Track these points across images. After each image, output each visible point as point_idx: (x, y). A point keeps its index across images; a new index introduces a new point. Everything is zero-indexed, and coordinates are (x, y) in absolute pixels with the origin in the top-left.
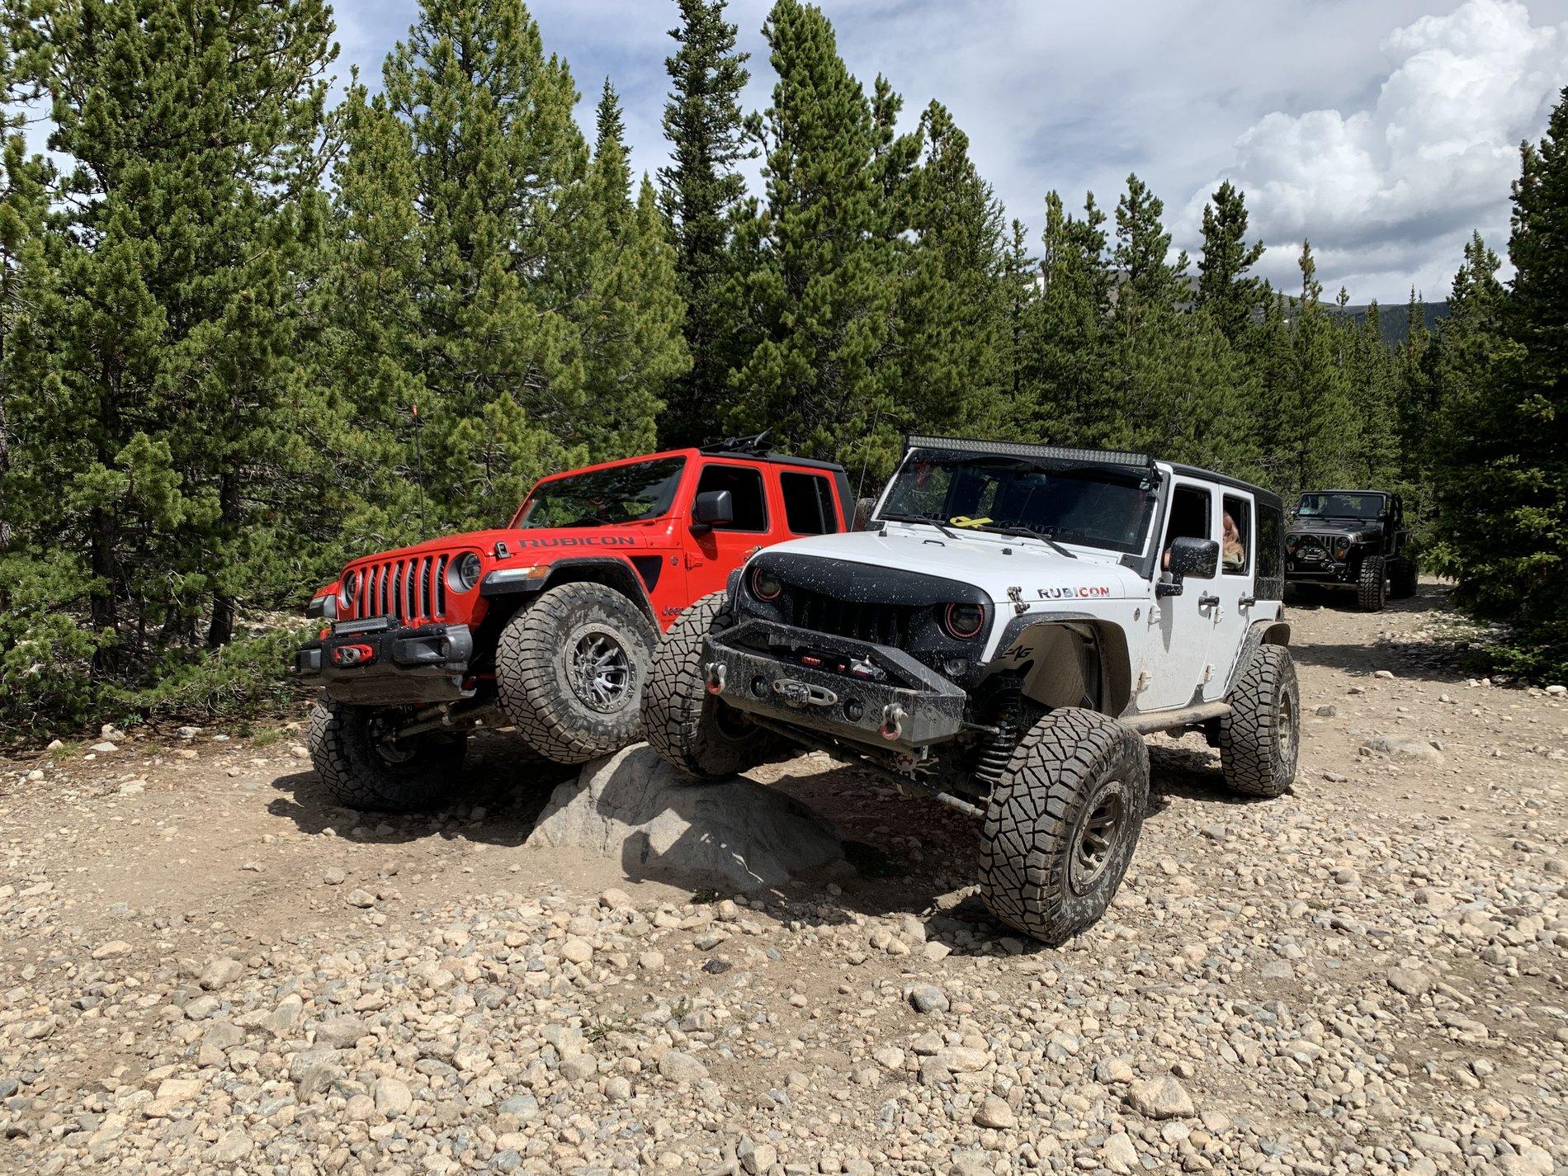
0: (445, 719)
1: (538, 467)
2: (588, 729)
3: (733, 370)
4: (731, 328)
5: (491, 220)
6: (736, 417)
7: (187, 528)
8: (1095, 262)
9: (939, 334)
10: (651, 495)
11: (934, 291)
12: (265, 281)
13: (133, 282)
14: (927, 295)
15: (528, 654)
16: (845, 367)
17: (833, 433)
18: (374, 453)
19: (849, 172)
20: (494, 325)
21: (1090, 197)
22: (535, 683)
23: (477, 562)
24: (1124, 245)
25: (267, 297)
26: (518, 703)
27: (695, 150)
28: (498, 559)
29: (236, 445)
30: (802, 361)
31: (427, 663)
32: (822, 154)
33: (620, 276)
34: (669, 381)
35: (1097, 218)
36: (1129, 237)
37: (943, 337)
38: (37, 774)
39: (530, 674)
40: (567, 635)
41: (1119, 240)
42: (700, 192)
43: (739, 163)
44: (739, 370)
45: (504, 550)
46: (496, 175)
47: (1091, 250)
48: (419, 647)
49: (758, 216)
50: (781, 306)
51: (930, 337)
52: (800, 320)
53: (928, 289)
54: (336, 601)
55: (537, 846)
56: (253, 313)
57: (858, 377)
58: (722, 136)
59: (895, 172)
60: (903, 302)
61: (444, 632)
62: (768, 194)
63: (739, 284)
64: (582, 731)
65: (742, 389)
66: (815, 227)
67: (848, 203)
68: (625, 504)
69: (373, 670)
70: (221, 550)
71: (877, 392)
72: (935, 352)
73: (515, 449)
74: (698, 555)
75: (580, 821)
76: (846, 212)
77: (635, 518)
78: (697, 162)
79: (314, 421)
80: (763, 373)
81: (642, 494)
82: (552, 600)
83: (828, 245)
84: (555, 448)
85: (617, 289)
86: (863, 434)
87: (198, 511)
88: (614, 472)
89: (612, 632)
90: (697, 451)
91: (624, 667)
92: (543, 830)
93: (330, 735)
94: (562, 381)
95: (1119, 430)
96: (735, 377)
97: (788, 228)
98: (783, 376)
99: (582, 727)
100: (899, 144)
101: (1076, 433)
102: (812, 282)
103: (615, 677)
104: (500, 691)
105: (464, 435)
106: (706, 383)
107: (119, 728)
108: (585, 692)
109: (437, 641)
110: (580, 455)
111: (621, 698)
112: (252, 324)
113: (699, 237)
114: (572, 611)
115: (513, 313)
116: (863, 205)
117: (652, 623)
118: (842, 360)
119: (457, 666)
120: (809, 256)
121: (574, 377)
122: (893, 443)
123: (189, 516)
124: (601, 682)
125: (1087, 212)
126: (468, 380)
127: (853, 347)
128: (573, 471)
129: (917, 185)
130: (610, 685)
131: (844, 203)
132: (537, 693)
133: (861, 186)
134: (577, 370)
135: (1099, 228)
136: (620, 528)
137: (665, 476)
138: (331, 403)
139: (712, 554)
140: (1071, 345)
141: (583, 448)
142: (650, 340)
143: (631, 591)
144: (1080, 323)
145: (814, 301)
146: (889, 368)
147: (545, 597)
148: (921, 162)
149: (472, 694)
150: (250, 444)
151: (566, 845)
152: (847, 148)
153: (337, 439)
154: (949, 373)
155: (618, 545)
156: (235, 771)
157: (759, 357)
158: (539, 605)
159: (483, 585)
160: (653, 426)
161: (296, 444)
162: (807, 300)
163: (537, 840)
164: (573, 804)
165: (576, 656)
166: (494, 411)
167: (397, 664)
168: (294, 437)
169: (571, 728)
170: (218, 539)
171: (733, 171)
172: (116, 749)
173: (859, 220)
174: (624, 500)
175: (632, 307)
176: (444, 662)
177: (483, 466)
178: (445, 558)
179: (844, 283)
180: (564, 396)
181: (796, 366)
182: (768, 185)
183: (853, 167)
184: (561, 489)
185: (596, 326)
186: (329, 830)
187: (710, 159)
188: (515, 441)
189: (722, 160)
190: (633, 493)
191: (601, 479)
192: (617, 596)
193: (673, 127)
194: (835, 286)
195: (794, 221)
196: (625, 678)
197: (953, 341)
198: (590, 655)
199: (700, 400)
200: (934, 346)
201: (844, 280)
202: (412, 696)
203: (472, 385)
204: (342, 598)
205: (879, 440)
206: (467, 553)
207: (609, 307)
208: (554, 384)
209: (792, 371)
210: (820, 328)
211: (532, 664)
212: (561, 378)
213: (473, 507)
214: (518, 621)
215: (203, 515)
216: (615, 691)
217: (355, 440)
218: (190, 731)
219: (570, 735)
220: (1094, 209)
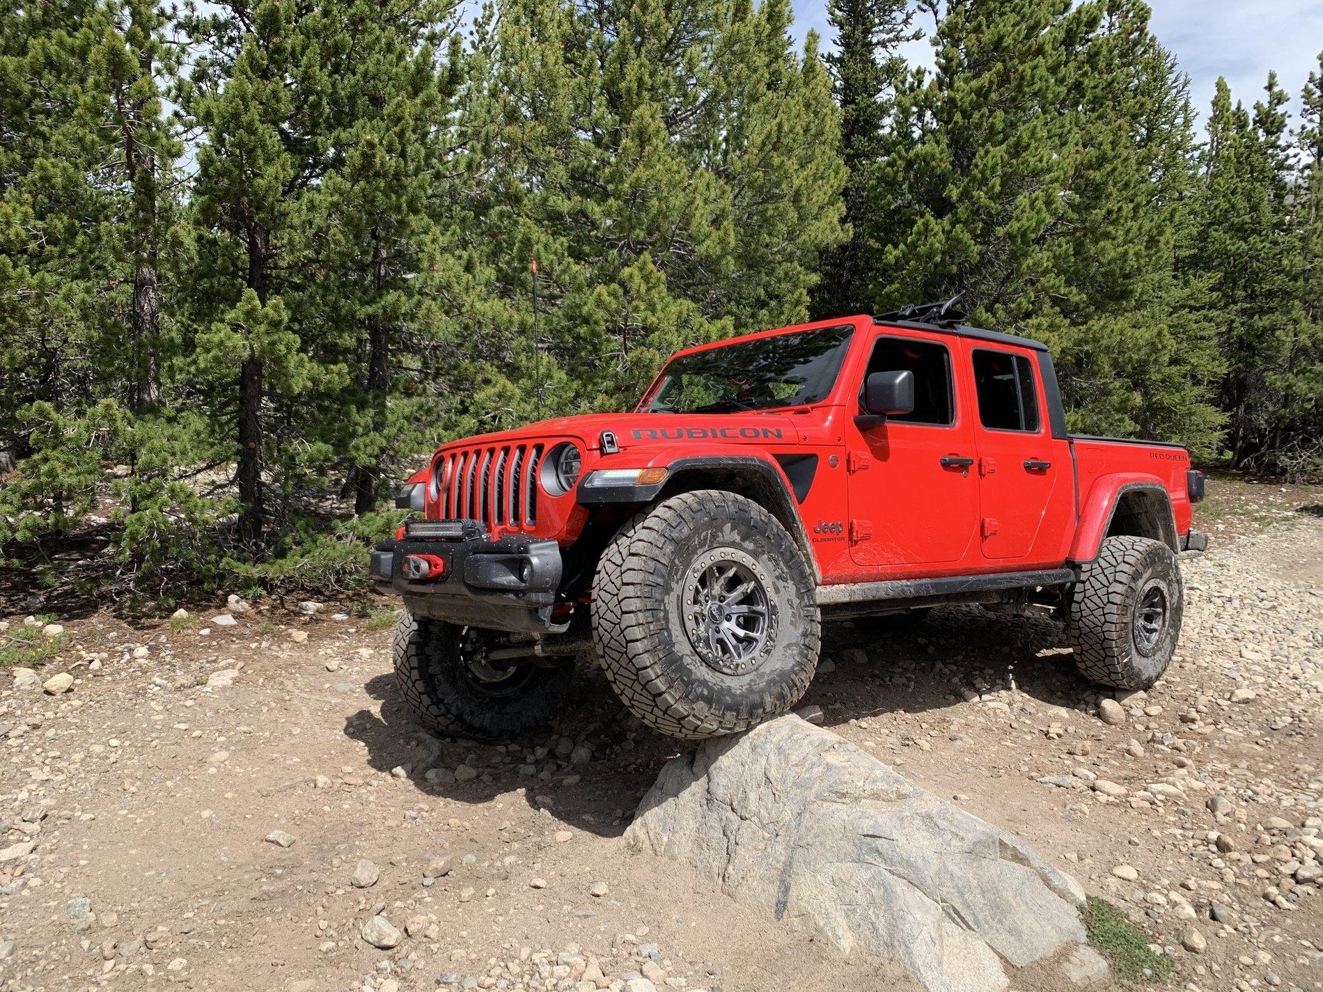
0: (538, 649)
1: (676, 340)
2: (709, 701)
3: (889, 247)
4: (889, 204)
5: (641, 65)
6: (888, 295)
7: (316, 395)
8: (1274, 146)
9: (1120, 209)
10: (799, 375)
11: (1118, 162)
12: (397, 129)
13: (251, 123)
14: (1109, 167)
15: (630, 591)
16: (1014, 243)
17: (994, 314)
18: (511, 322)
19: (1027, 37)
20: (638, 179)
21: (1272, 76)
22: (638, 633)
23: (577, 457)
24: (1309, 127)
25: (398, 147)
26: (616, 655)
27: (858, 34)
28: (603, 454)
29: (370, 310)
30: (966, 237)
31: (504, 590)
32: (998, 19)
33: (780, 126)
34: (823, 252)
35: (1279, 99)
36: (1316, 118)
37: (1124, 213)
38: (142, 651)
39: (631, 619)
40: (687, 564)
41: (1304, 121)
42: (861, 76)
43: (903, 45)
44: (896, 246)
45: (611, 442)
46: (651, 19)
47: (1268, 133)
48: (495, 567)
49: (925, 86)
50: (943, 180)
51: (1109, 212)
52: (965, 194)
53: (1110, 161)
54: (426, 493)
55: (635, 849)
56: (378, 160)
57: (1025, 255)
58: (887, 18)
59: (1073, 44)
60: (1078, 175)
61: (527, 551)
62: (937, 63)
63: (901, 157)
64: (701, 705)
65: (898, 266)
66: (986, 96)
67: (1026, 68)
68: (771, 385)
69: (442, 588)
70: (357, 418)
71: (1046, 272)
72: (1111, 228)
73: (652, 319)
74: (863, 454)
75: (693, 825)
76: (1022, 78)
77: (782, 403)
78: (859, 46)
79: (448, 287)
80: (922, 249)
81: (790, 374)
82: (668, 514)
83: (1000, 114)
84: (697, 319)
85: (775, 143)
86: (1028, 315)
87: (325, 378)
88: (761, 345)
89: (748, 560)
90: (870, 319)
91: (761, 608)
92: (645, 825)
93: (413, 650)
94: (709, 247)
95: (1296, 322)
96: (892, 254)
97: (958, 96)
98: (943, 253)
99: (701, 697)
100: (1079, 12)
101: (1243, 324)
102: (981, 152)
103: (749, 622)
104: (595, 633)
105: (599, 303)
106: (856, 265)
107: (245, 598)
108: (708, 645)
109: (518, 563)
110: (724, 328)
111: (756, 653)
112: (377, 174)
113: (857, 121)
114: (696, 531)
115: (659, 166)
116: (1042, 71)
117: (801, 547)
118: (1010, 236)
119: (541, 597)
120: (978, 127)
121: (723, 241)
122: (1059, 327)
123: (315, 381)
124: (730, 627)
125: (1267, 93)
126: (613, 246)
127: (1024, 221)
128: (715, 342)
129: (1097, 54)
130: (741, 633)
131: (1021, 68)
132: (639, 647)
133: (1040, 51)
134: (726, 234)
135: (1280, 109)
136: (764, 416)
137: (815, 355)
138: (469, 268)
139: (882, 454)
140: (1241, 232)
141: (728, 321)
142: (809, 200)
143: (775, 504)
144: (1254, 208)
145: (982, 172)
146: (1060, 246)
147: (659, 510)
148: (1101, 31)
149: (564, 628)
150: (384, 308)
151: (673, 858)
152: (1027, 10)
153: (472, 306)
154: (1126, 253)
155: (761, 439)
156: (333, 664)
157: (919, 233)
158: (651, 521)
159: (581, 489)
160: (807, 299)
161: (429, 310)
162: (976, 172)
163: (635, 838)
164: (685, 795)
165: (697, 591)
166: (631, 276)
167: (468, 586)
168: (428, 302)
169: (685, 697)
170: (353, 408)
171: (895, 54)
172: (234, 622)
173: (1036, 87)
174: (770, 380)
175: (792, 165)
176: (524, 592)
177: (620, 338)
178: (540, 449)
179: (1017, 155)
180: (710, 263)
181: (959, 241)
182: (937, 54)
183: (1033, 29)
184: (701, 364)
185: (751, 185)
186: (399, 770)
187: (870, 43)
188: (654, 311)
189: (883, 44)
190: (781, 372)
191: (744, 354)
192: (756, 510)
193: (837, 12)
194: (1006, 157)
195: (964, 88)
196: (763, 623)
197: (1135, 218)
198: (717, 589)
199: (849, 283)
200: (1112, 223)
201: (1017, 150)
202: (493, 623)
203: (615, 251)
204: (433, 489)
205: (1045, 322)
206: (566, 444)
207: (766, 164)
208: (701, 249)
209: (954, 245)
210: (988, 202)
211: (635, 604)
212: (708, 242)
213: (608, 384)
214: (623, 541)
215: (330, 382)
216: (749, 641)
217: (494, 307)
218: (312, 606)
219: (682, 708)
220: (1276, 89)
